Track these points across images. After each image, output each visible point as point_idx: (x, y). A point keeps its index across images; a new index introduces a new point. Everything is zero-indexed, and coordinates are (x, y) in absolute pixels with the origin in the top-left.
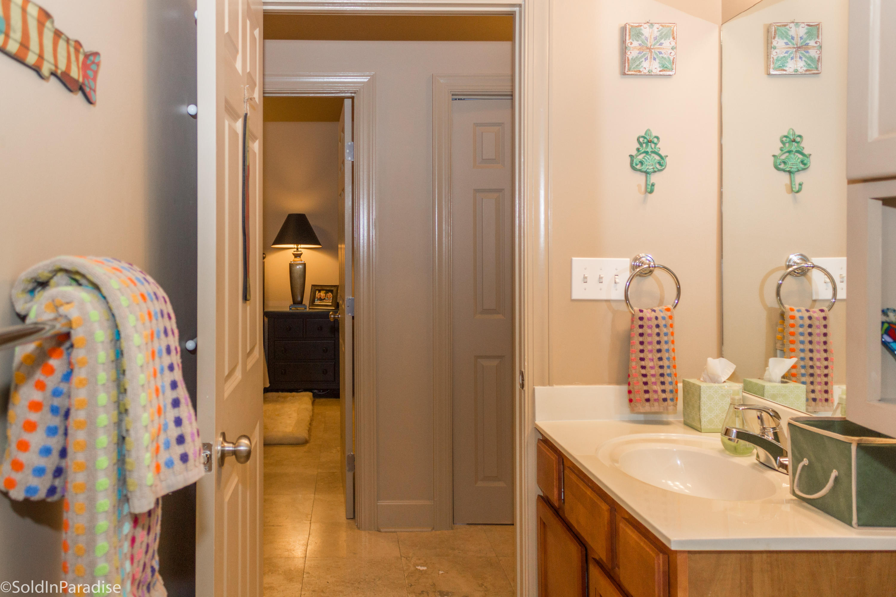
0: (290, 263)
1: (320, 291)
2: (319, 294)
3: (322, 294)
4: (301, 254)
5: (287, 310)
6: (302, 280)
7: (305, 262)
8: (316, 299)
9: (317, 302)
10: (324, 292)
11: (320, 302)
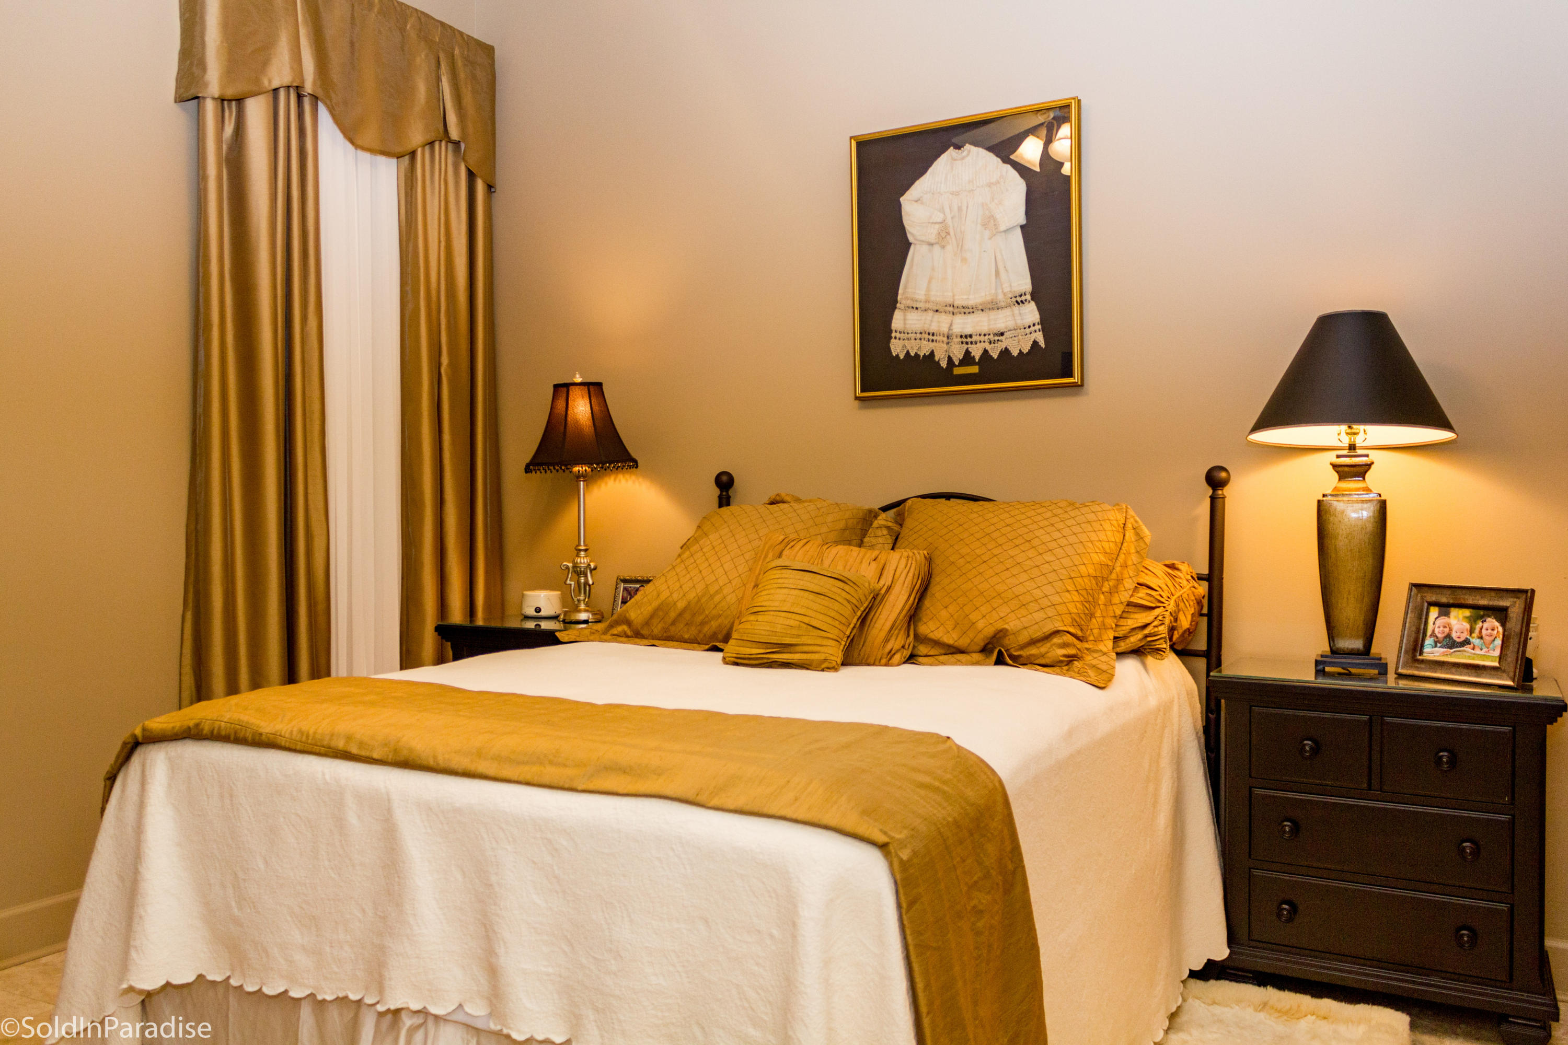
0: (1321, 498)
1: (1445, 608)
2: (1443, 620)
3: (1458, 621)
4: (1369, 466)
5: (1306, 675)
6: (1370, 562)
7: (1383, 498)
8: (1429, 641)
9: (1431, 652)
10: (1467, 612)
11: (1444, 654)
